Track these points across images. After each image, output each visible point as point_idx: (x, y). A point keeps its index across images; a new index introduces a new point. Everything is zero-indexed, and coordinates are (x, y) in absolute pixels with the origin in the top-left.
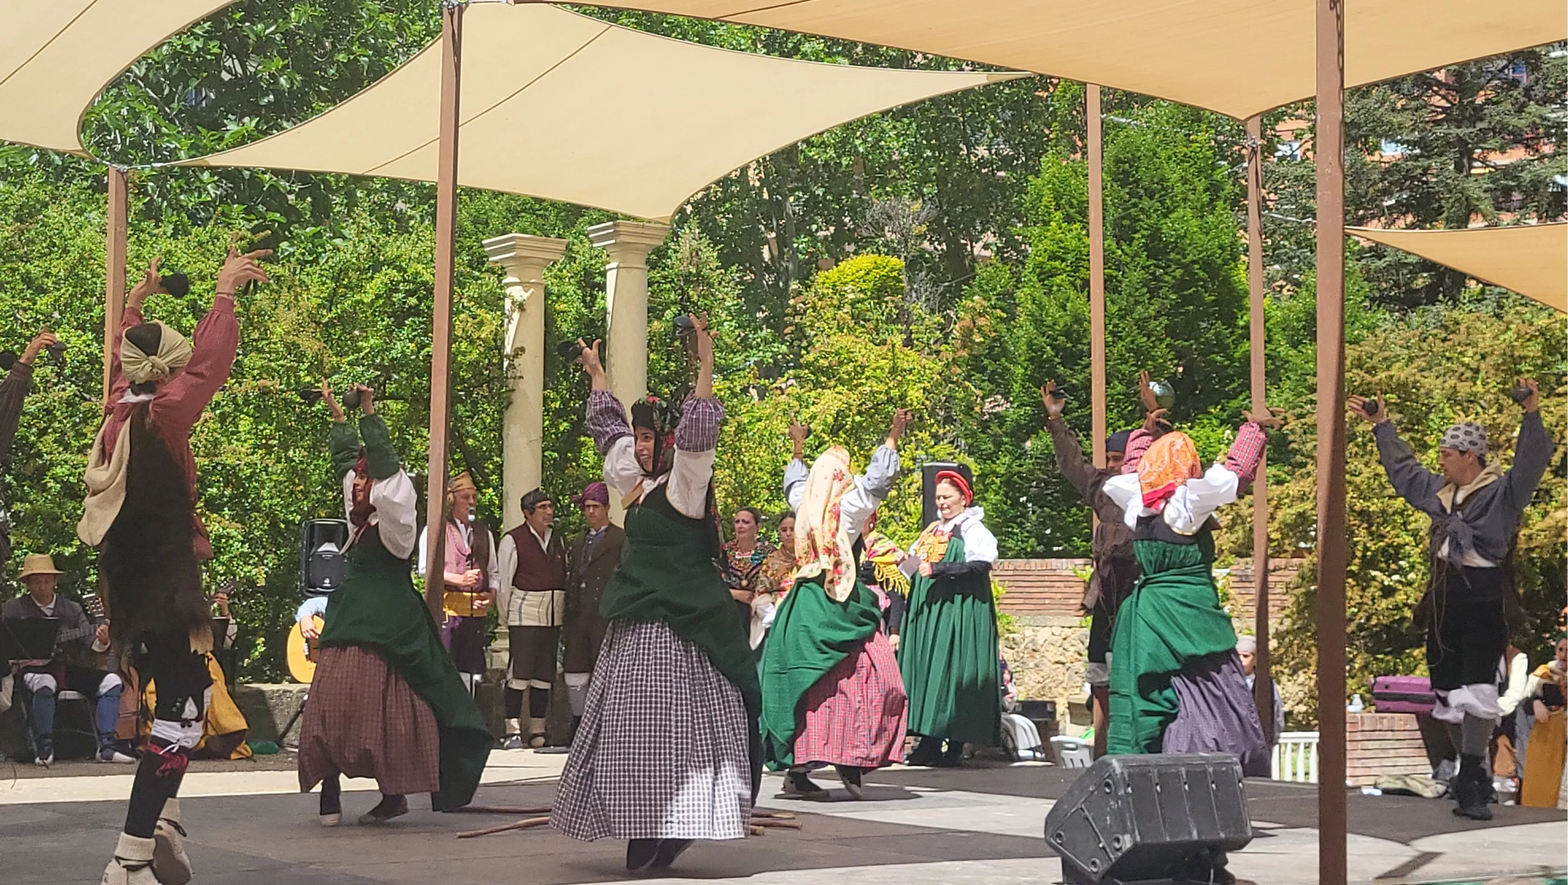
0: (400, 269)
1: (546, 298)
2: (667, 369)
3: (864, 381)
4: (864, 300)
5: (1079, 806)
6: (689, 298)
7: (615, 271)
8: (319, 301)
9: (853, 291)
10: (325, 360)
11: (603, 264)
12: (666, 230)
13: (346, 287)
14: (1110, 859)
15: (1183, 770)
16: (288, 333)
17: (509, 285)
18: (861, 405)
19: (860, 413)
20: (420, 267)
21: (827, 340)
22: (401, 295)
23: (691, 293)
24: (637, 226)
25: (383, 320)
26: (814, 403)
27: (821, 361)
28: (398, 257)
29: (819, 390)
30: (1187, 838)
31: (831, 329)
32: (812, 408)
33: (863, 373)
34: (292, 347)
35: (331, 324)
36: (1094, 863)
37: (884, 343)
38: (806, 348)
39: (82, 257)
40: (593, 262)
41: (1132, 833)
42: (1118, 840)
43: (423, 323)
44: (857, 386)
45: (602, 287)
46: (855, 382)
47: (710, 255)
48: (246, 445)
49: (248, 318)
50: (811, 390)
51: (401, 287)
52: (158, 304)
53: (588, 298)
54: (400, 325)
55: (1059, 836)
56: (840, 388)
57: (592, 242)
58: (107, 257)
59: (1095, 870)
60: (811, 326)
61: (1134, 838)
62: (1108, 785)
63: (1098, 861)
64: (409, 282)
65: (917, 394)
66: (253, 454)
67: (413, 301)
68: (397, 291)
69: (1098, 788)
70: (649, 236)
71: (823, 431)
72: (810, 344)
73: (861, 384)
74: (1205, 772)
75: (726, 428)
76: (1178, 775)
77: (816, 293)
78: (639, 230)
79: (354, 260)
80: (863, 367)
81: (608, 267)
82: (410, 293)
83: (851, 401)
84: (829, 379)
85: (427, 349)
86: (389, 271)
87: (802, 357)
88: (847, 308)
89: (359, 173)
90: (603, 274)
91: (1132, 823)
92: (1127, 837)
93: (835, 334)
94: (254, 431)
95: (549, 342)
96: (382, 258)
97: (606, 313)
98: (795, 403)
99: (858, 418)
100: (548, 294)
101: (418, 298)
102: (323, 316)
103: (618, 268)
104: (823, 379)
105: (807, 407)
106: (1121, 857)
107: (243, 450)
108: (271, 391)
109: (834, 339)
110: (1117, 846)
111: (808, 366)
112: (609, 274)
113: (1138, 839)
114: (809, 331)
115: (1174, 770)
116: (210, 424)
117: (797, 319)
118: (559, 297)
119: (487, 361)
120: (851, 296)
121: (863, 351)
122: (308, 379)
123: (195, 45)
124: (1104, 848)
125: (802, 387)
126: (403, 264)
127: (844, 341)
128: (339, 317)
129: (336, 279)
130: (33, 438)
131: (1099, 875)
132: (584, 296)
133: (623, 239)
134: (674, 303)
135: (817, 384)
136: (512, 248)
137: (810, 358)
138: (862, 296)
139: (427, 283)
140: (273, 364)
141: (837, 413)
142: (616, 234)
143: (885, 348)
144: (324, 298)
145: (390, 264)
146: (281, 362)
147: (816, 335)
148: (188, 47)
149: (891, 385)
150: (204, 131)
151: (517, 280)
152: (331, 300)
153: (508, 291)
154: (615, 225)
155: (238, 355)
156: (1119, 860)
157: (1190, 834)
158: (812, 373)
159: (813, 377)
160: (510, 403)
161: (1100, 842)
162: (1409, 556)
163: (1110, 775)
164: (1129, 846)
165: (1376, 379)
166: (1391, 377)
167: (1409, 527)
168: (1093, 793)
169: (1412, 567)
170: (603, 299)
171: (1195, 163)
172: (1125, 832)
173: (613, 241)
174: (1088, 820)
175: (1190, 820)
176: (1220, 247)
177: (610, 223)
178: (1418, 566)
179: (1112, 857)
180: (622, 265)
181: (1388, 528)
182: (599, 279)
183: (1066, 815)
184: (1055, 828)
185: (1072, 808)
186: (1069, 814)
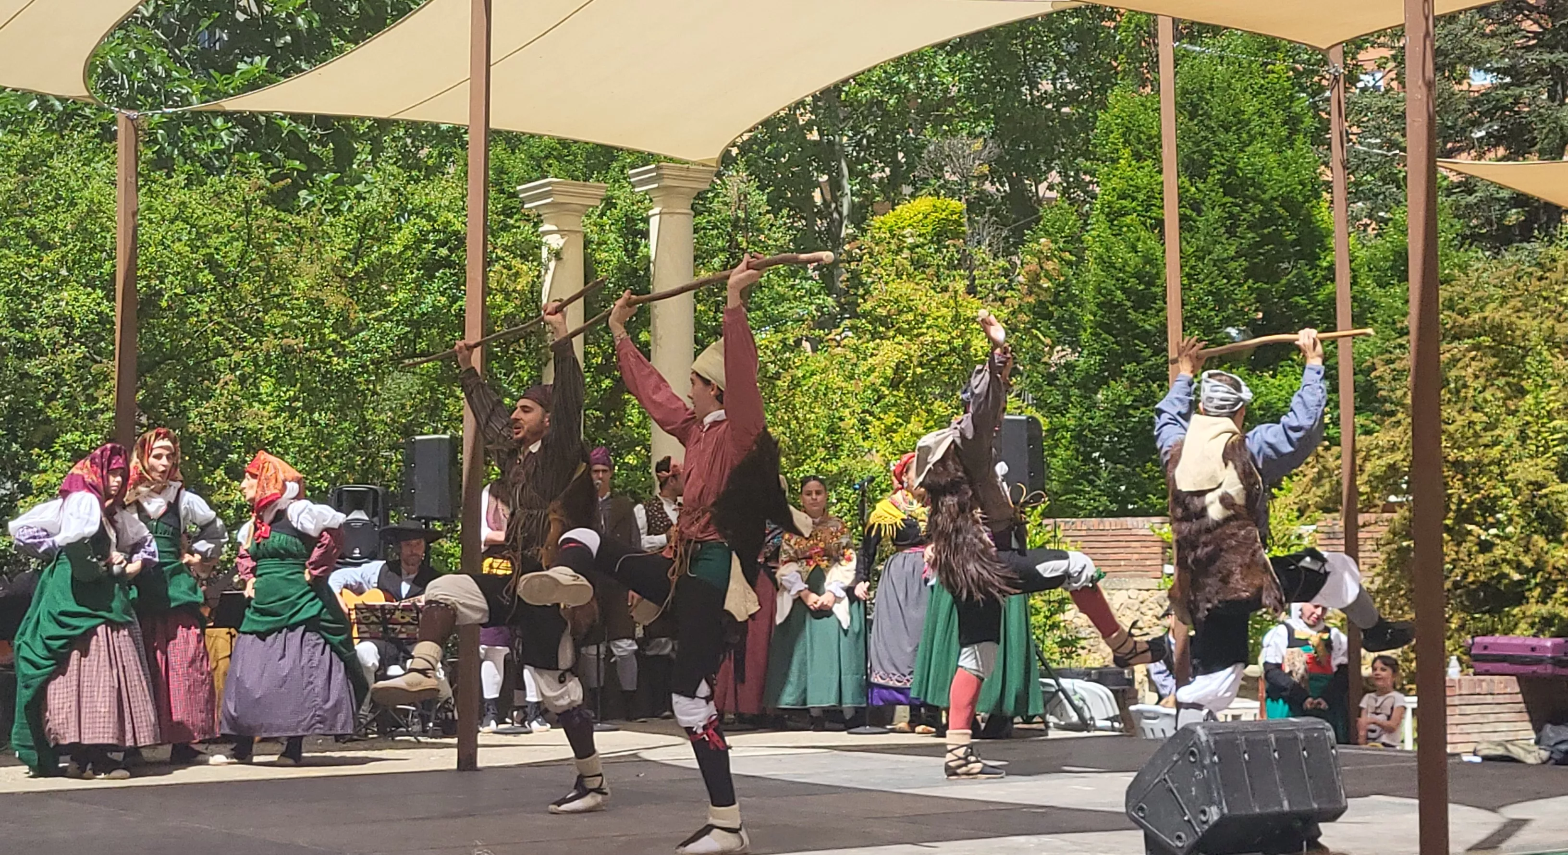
0: (430, 218)
1: (585, 248)
2: (716, 320)
3: (925, 331)
4: (924, 244)
5: (1162, 776)
6: (738, 245)
7: (658, 217)
8: (344, 253)
9: (912, 235)
10: (352, 316)
11: (647, 209)
12: (712, 172)
13: (372, 237)
14: (1196, 833)
15: (1272, 737)
16: (312, 287)
17: (545, 233)
18: (922, 356)
19: (921, 365)
20: (451, 216)
21: (885, 288)
22: (431, 246)
23: (740, 239)
24: (681, 169)
25: (412, 273)
26: (872, 355)
27: (879, 310)
28: (427, 205)
29: (878, 341)
30: (1277, 809)
31: (889, 275)
32: (870, 360)
33: (924, 322)
34: (316, 303)
35: (357, 277)
36: (1179, 837)
37: (945, 289)
38: (863, 297)
39: (90, 210)
40: (635, 208)
41: (1219, 804)
42: (1204, 812)
43: (454, 275)
44: (918, 335)
45: (645, 235)
46: (915, 332)
47: (759, 199)
48: (268, 408)
49: (268, 272)
50: (868, 342)
51: (431, 237)
52: (171, 259)
53: (630, 247)
54: (431, 277)
55: (1141, 809)
56: (900, 338)
57: (634, 187)
58: (118, 209)
59: (1180, 844)
60: (868, 273)
61: (1221, 810)
62: (1192, 753)
63: (1183, 836)
64: (439, 231)
65: (981, 344)
66: (275, 417)
67: (444, 252)
68: (427, 241)
69: (1182, 755)
70: (695, 180)
71: (882, 384)
72: (867, 292)
73: (923, 334)
74: (1296, 738)
75: (779, 383)
76: (1267, 742)
77: (873, 237)
78: (683, 174)
79: (380, 209)
80: (924, 316)
81: (651, 213)
82: (440, 244)
83: (912, 352)
84: (888, 328)
85: (460, 303)
86: (418, 221)
87: (859, 306)
88: (906, 253)
89: (385, 116)
90: (646, 221)
91: (1219, 793)
92: (1214, 808)
93: (893, 280)
94: (276, 393)
96: (410, 206)
97: (650, 262)
98: (852, 355)
99: (919, 370)
100: (587, 243)
101: (450, 249)
102: (349, 269)
103: (660, 213)
104: (882, 329)
105: (865, 359)
106: (1207, 831)
107: (265, 413)
108: (294, 351)
109: (892, 286)
110: (1204, 818)
111: (865, 315)
112: (652, 220)
113: (1226, 810)
114: (865, 278)
115: (1262, 737)
116: (230, 387)
117: (853, 266)
118: (599, 244)
119: (523, 315)
120: (910, 240)
121: (924, 299)
122: (333, 336)
124: (1189, 821)
125: (860, 338)
126: (433, 213)
127: (905, 288)
128: (366, 271)
129: (362, 229)
130: (40, 404)
131: (1185, 850)
132: (626, 245)
133: (667, 182)
134: (723, 250)
135: (875, 335)
136: (547, 194)
137: (868, 306)
138: (921, 240)
139: (459, 232)
140: (296, 321)
141: (897, 365)
142: (659, 177)
143: (947, 295)
144: (349, 250)
145: (419, 212)
146: (304, 319)
147: (873, 282)
149: (954, 334)
150: (216, 75)
151: (555, 228)
152: (357, 253)
153: (544, 239)
154: (658, 168)
155: (258, 312)
156: (1206, 834)
157: (1281, 804)
158: (869, 323)
159: (870, 327)
161: (1185, 814)
162: (1506, 508)
163: (1195, 743)
164: (1216, 818)
165: (1469, 321)
166: (1485, 318)
167: (1506, 478)
168: (1176, 762)
169: (1510, 520)
170: (646, 246)
171: (1273, 95)
172: (1211, 803)
173: (656, 185)
174: (1171, 791)
175: (1281, 790)
176: (1301, 183)
177: (653, 166)
178: (1516, 519)
179: (1198, 829)
180: (665, 210)
181: (1485, 479)
182: (641, 225)
183: (1149, 786)
184: (1137, 801)
185: (1155, 779)
186: (1152, 786)
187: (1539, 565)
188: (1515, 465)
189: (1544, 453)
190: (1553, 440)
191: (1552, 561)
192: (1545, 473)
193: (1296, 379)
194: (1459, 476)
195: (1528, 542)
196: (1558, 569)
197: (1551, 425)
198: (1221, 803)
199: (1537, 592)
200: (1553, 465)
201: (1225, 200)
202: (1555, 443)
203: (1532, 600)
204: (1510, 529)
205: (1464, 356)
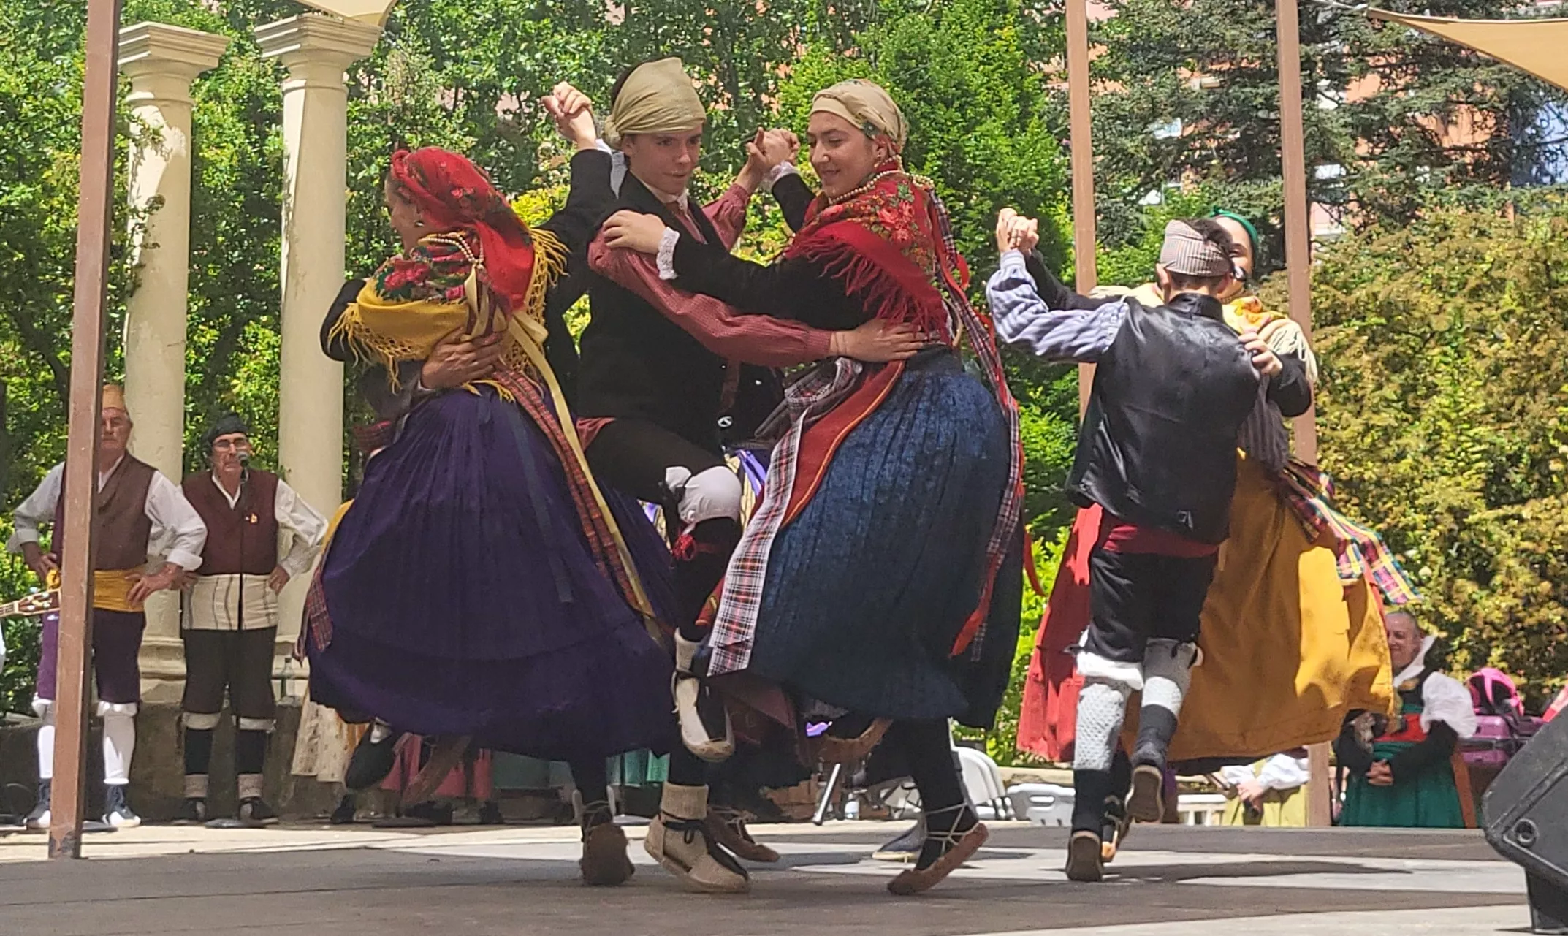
1: (193, 137)
7: (296, 94)
11: (279, 83)
17: (138, 102)
23: (407, 136)
40: (262, 81)
45: (277, 118)
53: (253, 136)
57: (259, 49)
70: (352, 41)
78: (337, 31)
81: (286, 87)
90: (278, 99)
95: (196, 193)
97: (284, 156)
100: (195, 123)
103: (301, 88)
112: (287, 98)
118: (212, 129)
132: (249, 132)
133: (313, 42)
136: (144, 45)
142: (302, 34)
151: (150, 95)
153: (136, 113)
154: (302, 20)
160: (137, 285)
162: (1417, 543)
165: (1351, 300)
166: (1375, 295)
167: (1417, 502)
169: (1424, 559)
170: (278, 134)
171: (1000, 67)
173: (297, 46)
176: (1038, 173)
177: (293, 18)
178: (1433, 557)
180: (311, 84)
181: (1390, 504)
182: (270, 106)
183: (1541, 784)
184: (1516, 814)
185: (1555, 771)
186: (1548, 783)
187: (1467, 618)
188: (1427, 485)
189: (1462, 472)
190: (1474, 453)
191: (1482, 614)
192: (1468, 495)
193: (1034, 421)
194: (1355, 500)
195: (1450, 588)
196: (1492, 624)
197: (1471, 433)
199: (1463, 656)
200: (1479, 487)
201: (948, 192)
202: (1478, 456)
203: (1457, 667)
204: (1425, 571)
205: (1355, 341)
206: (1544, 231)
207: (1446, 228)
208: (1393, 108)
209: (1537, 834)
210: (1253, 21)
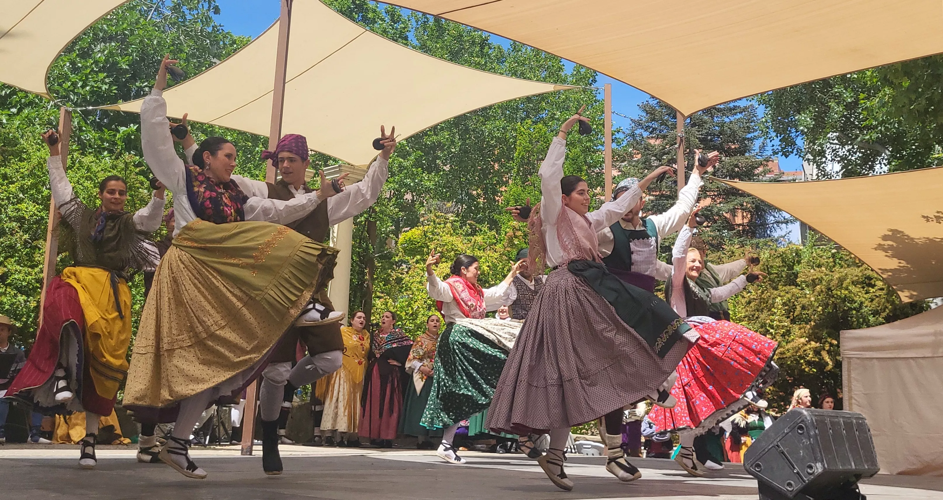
4: (458, 221)
5: (774, 443)
9: (452, 216)
14: (804, 481)
15: (841, 420)
24: (350, 168)
30: (850, 467)
36: (789, 485)
41: (822, 462)
42: (811, 467)
55: (758, 466)
59: (790, 489)
61: (824, 466)
62: (801, 428)
63: (792, 482)
69: (792, 429)
74: (852, 422)
76: (838, 423)
91: (821, 455)
92: (819, 465)
93: (445, 236)
106: (813, 480)
109: (444, 238)
110: (809, 471)
113: (826, 466)
115: (837, 421)
120: (452, 218)
123: (104, 87)
124: (798, 473)
131: (794, 493)
138: (457, 219)
148: (100, 88)
150: (106, 130)
154: (340, 166)
156: (812, 482)
157: (851, 465)
161: (794, 468)
163: (803, 421)
164: (820, 470)
168: (787, 433)
172: (816, 461)
173: (338, 175)
174: (783, 453)
175: (850, 455)
177: (337, 166)
179: (805, 479)
183: (764, 450)
184: (755, 460)
185: (769, 445)
186: (766, 450)
198: (823, 461)
206: (767, 255)
207: (733, 253)
208: (715, 210)
209: (762, 468)
210: (668, 178)
